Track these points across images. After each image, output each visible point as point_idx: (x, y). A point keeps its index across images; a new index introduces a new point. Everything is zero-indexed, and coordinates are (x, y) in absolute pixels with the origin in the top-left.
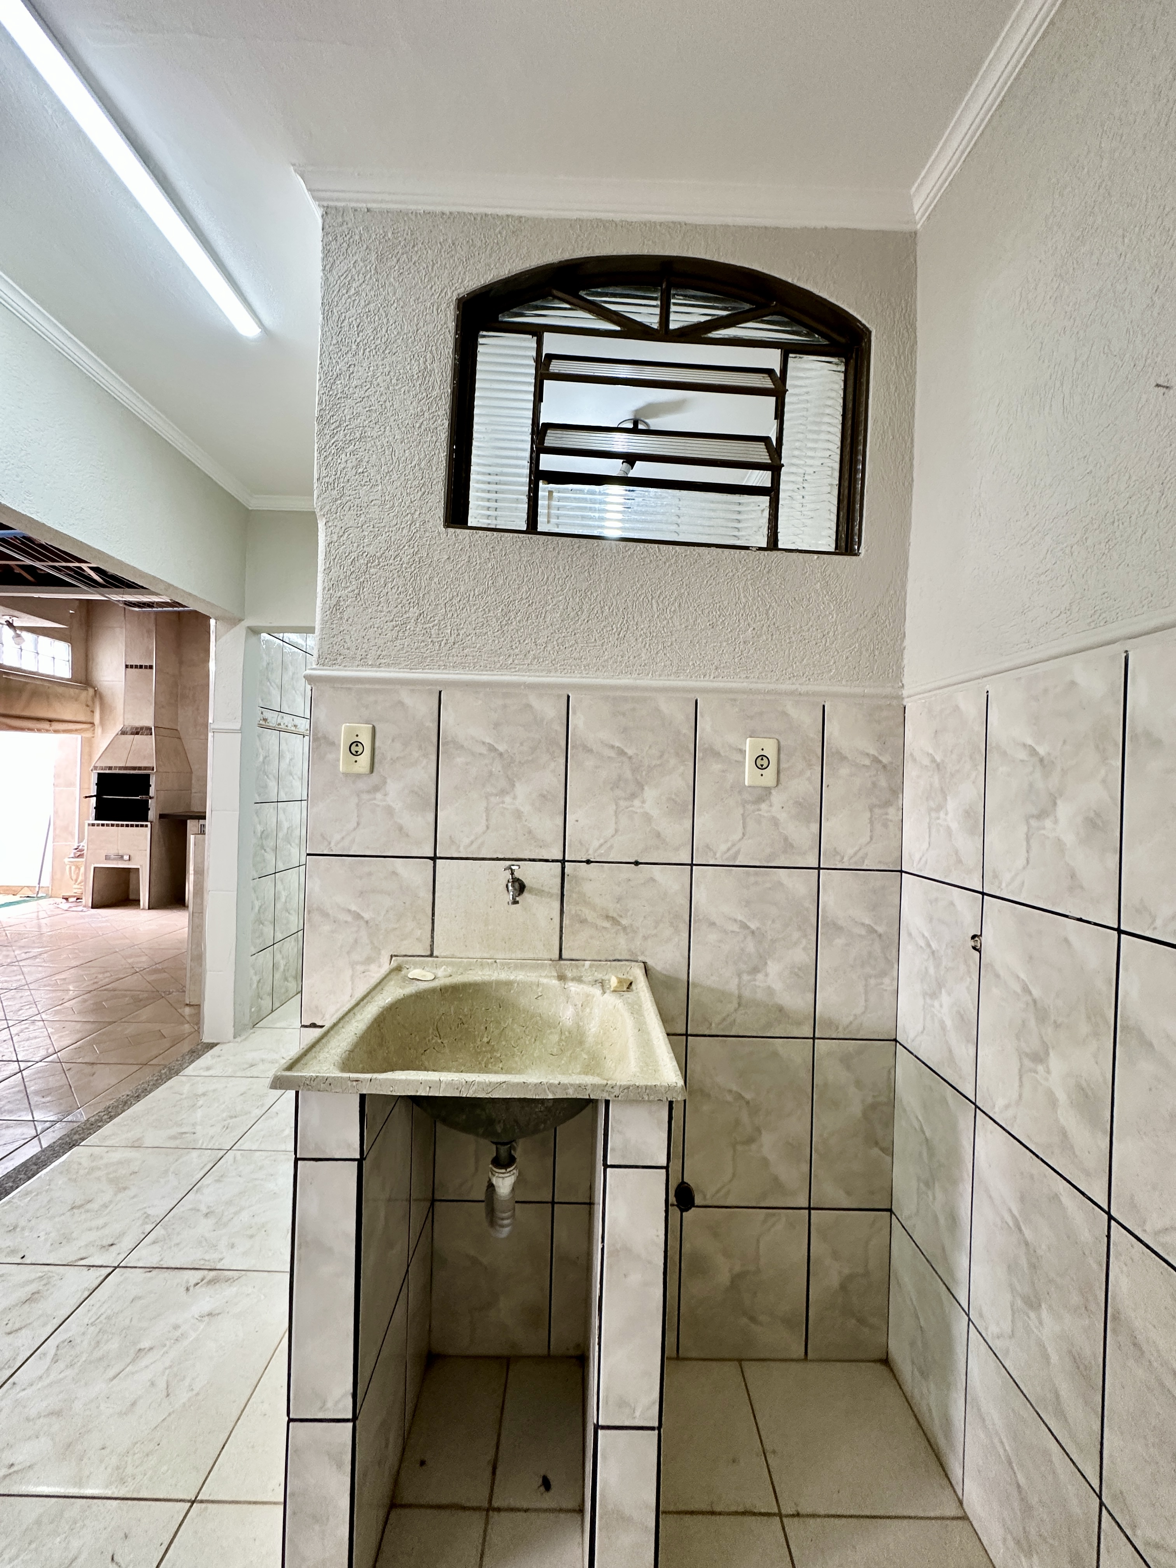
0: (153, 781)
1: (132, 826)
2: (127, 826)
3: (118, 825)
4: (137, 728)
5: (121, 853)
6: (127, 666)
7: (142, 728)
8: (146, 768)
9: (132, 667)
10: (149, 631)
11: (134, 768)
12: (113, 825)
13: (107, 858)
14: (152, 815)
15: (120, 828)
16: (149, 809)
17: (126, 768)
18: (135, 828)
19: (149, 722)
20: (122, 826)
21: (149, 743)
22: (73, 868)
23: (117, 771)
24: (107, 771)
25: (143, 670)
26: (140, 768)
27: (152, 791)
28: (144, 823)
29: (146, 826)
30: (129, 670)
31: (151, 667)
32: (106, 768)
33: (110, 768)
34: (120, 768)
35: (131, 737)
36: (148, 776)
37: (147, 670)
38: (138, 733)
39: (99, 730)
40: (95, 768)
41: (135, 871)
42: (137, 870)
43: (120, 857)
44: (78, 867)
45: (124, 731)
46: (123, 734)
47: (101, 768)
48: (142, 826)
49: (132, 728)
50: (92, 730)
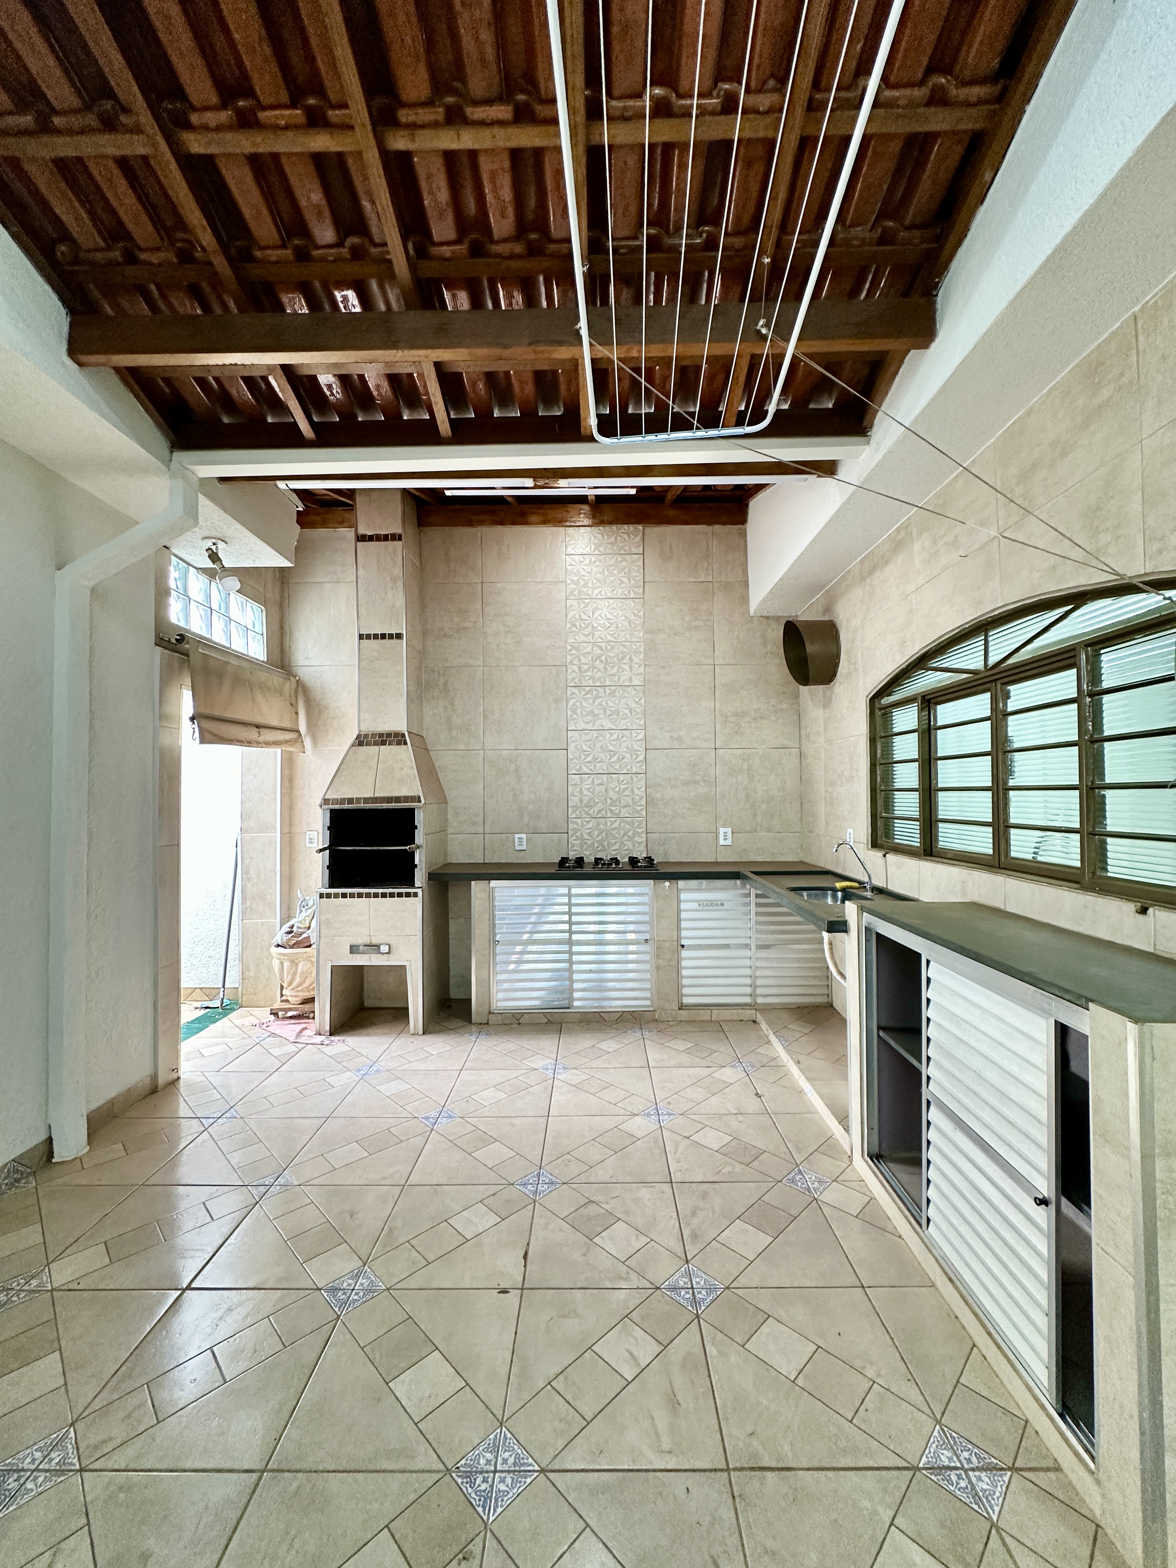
0: (420, 818)
1: (392, 895)
2: (384, 895)
3: (368, 895)
4: (381, 735)
5: (374, 942)
6: (361, 637)
7: (389, 735)
8: (407, 799)
9: (368, 637)
10: (394, 580)
11: (389, 800)
12: (360, 895)
13: (354, 949)
14: (420, 877)
15: (372, 899)
16: (416, 866)
17: (375, 800)
18: (388, 900)
19: (400, 725)
20: (376, 895)
21: (404, 755)
22: (286, 964)
23: (362, 805)
24: (346, 806)
25: (387, 641)
26: (398, 799)
27: (420, 837)
28: (412, 890)
29: (416, 895)
30: (365, 642)
31: (399, 636)
32: (342, 801)
33: (350, 801)
34: (366, 800)
35: (374, 749)
36: (412, 811)
37: (394, 641)
38: (383, 743)
39: (308, 742)
40: (326, 801)
41: (400, 971)
42: (403, 968)
43: (375, 948)
44: (294, 963)
45: (361, 741)
46: (361, 744)
47: (335, 801)
48: (408, 895)
49: (374, 735)
50: (299, 738)
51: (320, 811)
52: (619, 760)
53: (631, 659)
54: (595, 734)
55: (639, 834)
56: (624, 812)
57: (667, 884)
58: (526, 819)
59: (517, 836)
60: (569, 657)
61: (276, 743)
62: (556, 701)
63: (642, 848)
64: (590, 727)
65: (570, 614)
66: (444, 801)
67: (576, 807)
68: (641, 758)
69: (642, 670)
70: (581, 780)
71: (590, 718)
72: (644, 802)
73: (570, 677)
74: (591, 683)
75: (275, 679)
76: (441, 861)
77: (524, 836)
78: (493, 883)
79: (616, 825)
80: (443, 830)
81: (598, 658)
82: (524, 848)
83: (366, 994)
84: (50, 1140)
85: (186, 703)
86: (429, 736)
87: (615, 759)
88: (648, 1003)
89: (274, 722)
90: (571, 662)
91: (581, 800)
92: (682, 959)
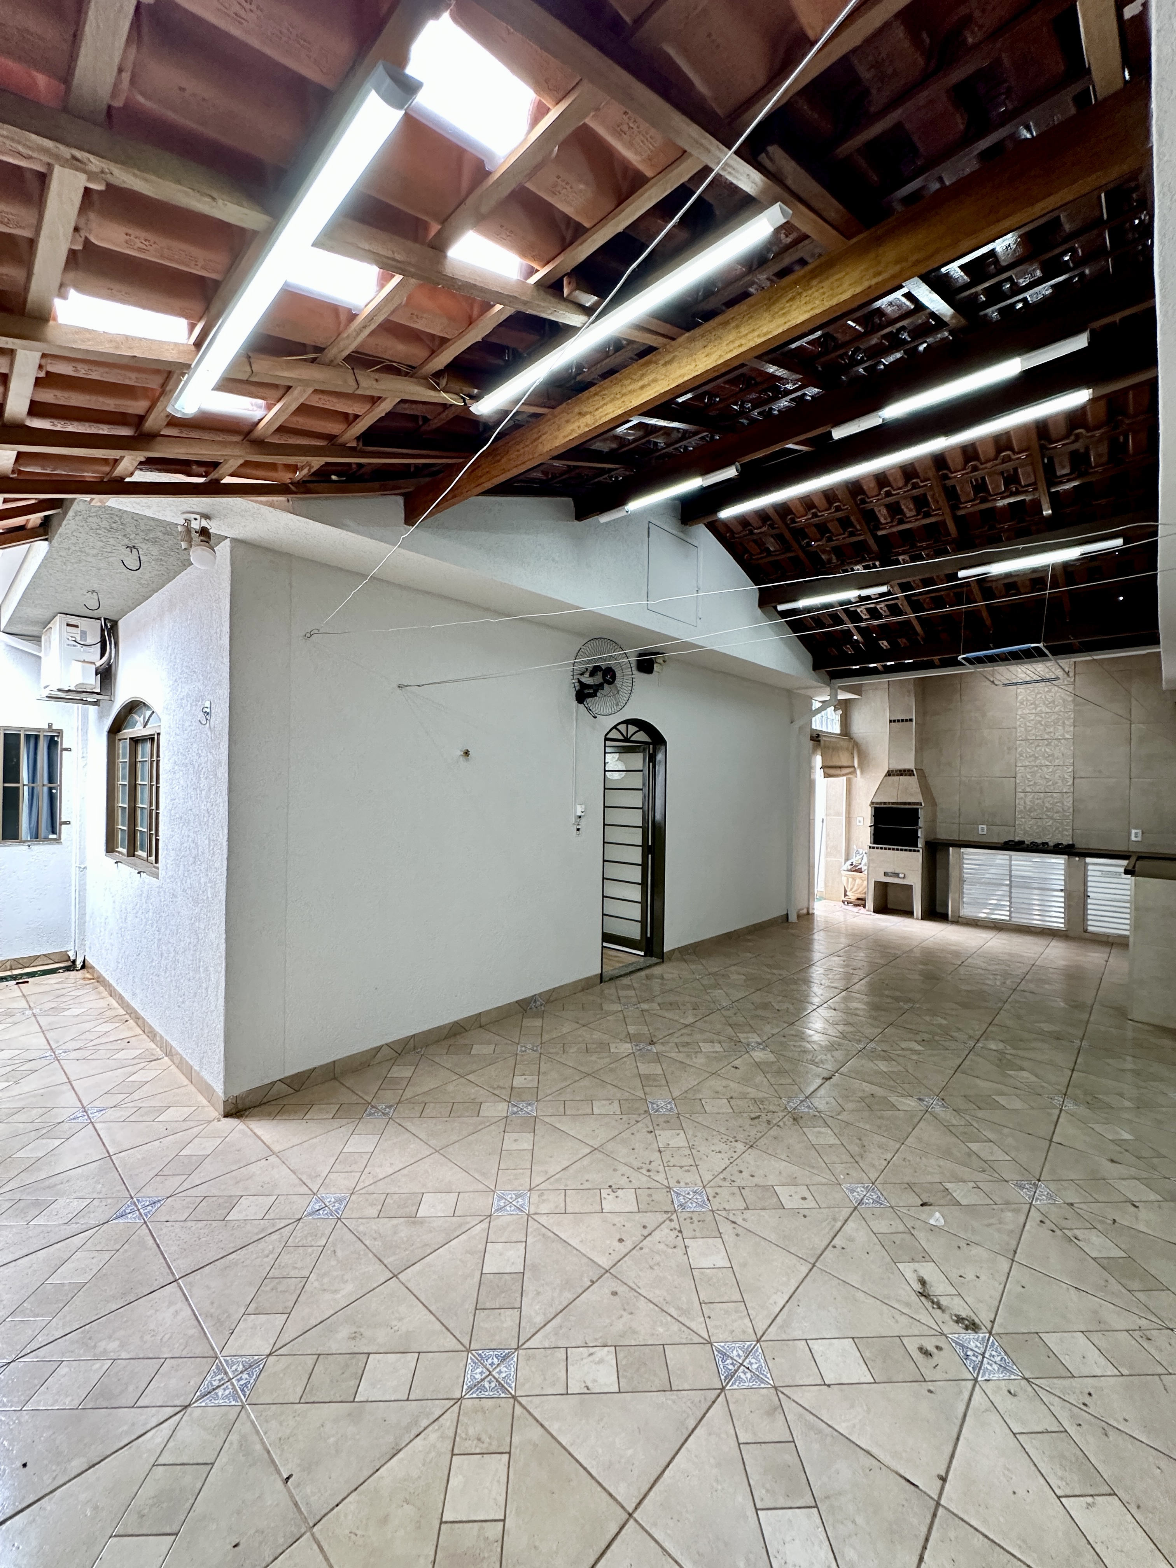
0: (921, 813)
1: (906, 850)
2: (902, 850)
3: (893, 849)
4: (900, 771)
5: (897, 871)
6: (890, 721)
7: (905, 771)
8: (914, 803)
9: (894, 721)
10: (909, 692)
11: (905, 804)
12: (889, 849)
13: (886, 874)
14: (921, 844)
15: (895, 851)
16: (918, 837)
17: (898, 803)
18: (904, 852)
19: (911, 765)
20: (898, 850)
21: (912, 782)
22: (850, 879)
23: (891, 806)
24: (883, 806)
25: (904, 723)
26: (909, 804)
27: (921, 823)
28: (916, 849)
29: (918, 851)
30: (893, 724)
31: (911, 720)
32: (881, 803)
33: (885, 803)
34: (893, 803)
35: (897, 778)
36: (917, 809)
37: (908, 723)
38: (902, 775)
39: (858, 772)
40: (872, 803)
41: (910, 887)
42: (911, 886)
43: (897, 875)
44: (854, 879)
45: (889, 774)
46: (890, 775)
47: (877, 803)
48: (914, 851)
49: (896, 771)
50: (854, 772)
51: (870, 808)
52: (1053, 784)
53: (1064, 723)
54: (1036, 768)
55: (1067, 830)
56: (1056, 816)
57: (1077, 859)
58: (986, 817)
59: (980, 826)
60: (1018, 723)
61: (844, 775)
62: (1009, 749)
63: (1069, 838)
64: (1033, 764)
65: (1020, 698)
66: (934, 804)
67: (1021, 812)
68: (1070, 783)
69: (1072, 729)
70: (1025, 796)
71: (1032, 758)
72: (1071, 810)
73: (1019, 734)
74: (1034, 738)
75: (844, 743)
76: (933, 837)
77: (985, 826)
78: (963, 850)
79: (1050, 823)
80: (934, 820)
81: (1040, 722)
82: (985, 833)
83: (889, 901)
84: (787, 914)
85: (818, 760)
86: (927, 771)
87: (1050, 783)
88: (1063, 925)
89: (845, 764)
90: (1020, 726)
91: (1025, 807)
92: (1088, 904)
